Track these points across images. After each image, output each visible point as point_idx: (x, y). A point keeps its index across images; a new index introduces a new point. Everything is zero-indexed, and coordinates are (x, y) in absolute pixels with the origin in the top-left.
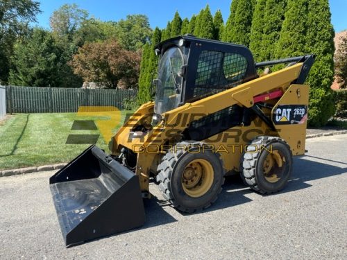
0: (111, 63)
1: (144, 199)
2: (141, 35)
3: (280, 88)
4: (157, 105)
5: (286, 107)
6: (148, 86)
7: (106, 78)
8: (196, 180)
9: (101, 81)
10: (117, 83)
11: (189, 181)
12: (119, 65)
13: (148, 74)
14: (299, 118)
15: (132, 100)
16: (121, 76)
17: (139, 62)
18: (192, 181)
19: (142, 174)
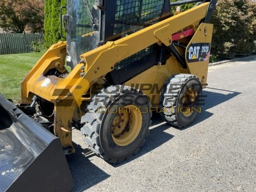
0: (15, 9)
1: (67, 156)
3: (191, 27)
4: (70, 44)
5: (196, 45)
6: (53, 30)
7: (13, 23)
8: (123, 125)
9: (9, 26)
10: (24, 28)
11: (117, 128)
12: (24, 12)
13: (52, 19)
14: (204, 55)
15: (39, 42)
16: (27, 21)
17: (42, 9)
18: (119, 127)
19: (62, 128)
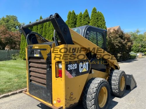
2: (14, 25)
15: (16, 55)
